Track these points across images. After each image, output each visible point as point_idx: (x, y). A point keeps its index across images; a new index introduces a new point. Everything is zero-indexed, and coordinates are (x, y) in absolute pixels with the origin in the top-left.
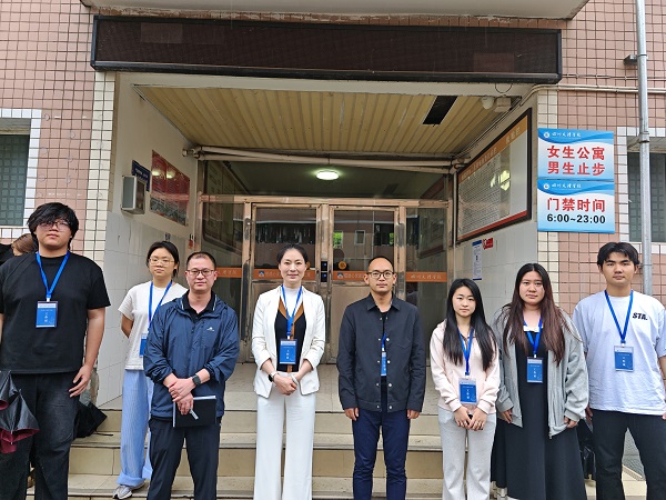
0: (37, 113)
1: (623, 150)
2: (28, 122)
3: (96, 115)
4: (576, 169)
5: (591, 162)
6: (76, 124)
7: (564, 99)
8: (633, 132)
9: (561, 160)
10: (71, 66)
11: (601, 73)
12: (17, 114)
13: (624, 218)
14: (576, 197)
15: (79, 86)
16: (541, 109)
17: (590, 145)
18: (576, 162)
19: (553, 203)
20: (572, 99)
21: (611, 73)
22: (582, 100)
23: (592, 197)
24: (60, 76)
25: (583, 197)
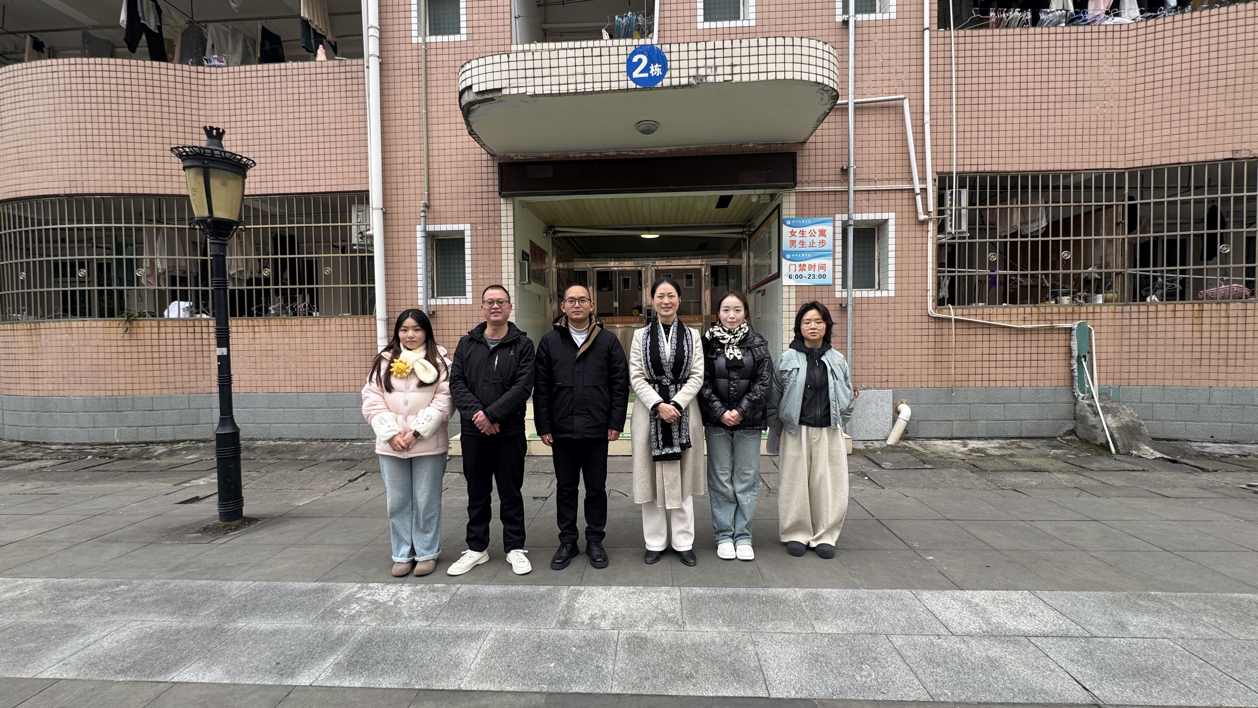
0: (468, 226)
1: (839, 230)
2: (462, 232)
3: (503, 226)
4: (807, 244)
5: (817, 239)
6: (492, 232)
7: (800, 198)
8: (845, 217)
9: (798, 238)
10: (485, 195)
11: (825, 178)
12: (455, 227)
13: (839, 275)
14: (807, 263)
15: (491, 207)
16: (785, 205)
17: (817, 228)
18: (808, 239)
19: (793, 267)
20: (806, 198)
21: (832, 178)
22: (812, 198)
23: (817, 262)
24: (479, 201)
25: (812, 262)
